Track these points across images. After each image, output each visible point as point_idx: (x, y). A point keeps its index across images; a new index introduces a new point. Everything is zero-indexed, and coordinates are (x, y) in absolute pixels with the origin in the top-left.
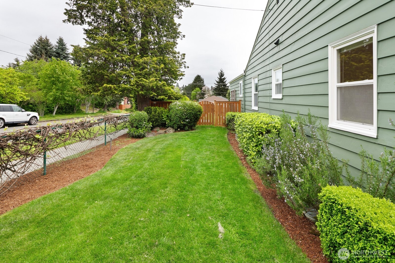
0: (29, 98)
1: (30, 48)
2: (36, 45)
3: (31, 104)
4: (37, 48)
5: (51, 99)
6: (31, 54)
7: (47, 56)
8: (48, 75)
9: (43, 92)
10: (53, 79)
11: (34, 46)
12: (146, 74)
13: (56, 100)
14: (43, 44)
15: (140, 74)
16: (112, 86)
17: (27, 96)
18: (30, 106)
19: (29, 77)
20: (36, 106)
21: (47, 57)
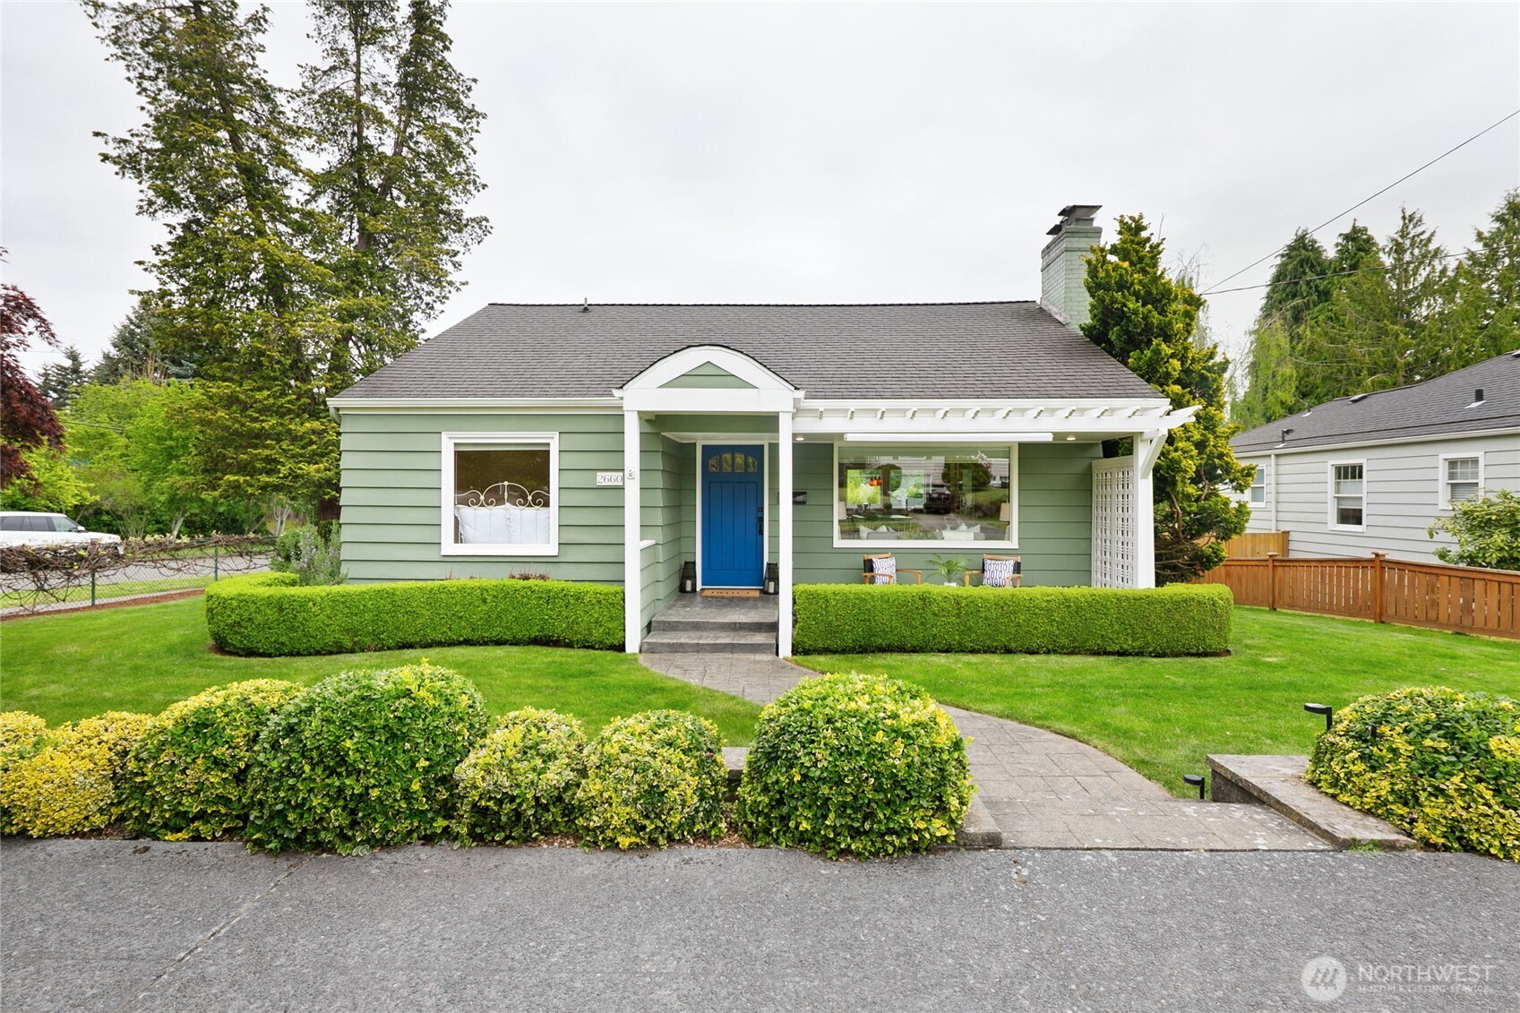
0: (98, 498)
1: (114, 334)
2: (132, 323)
3: (108, 513)
4: (132, 333)
5: (163, 498)
6: (114, 352)
7: (166, 358)
8: (157, 431)
9: (139, 480)
10: (169, 443)
11: (125, 327)
12: (314, 455)
13: (175, 502)
14: (152, 320)
15: (301, 456)
16: (242, 479)
17: (93, 492)
18: (105, 518)
19: (102, 435)
20: (121, 518)
21: (166, 361)
